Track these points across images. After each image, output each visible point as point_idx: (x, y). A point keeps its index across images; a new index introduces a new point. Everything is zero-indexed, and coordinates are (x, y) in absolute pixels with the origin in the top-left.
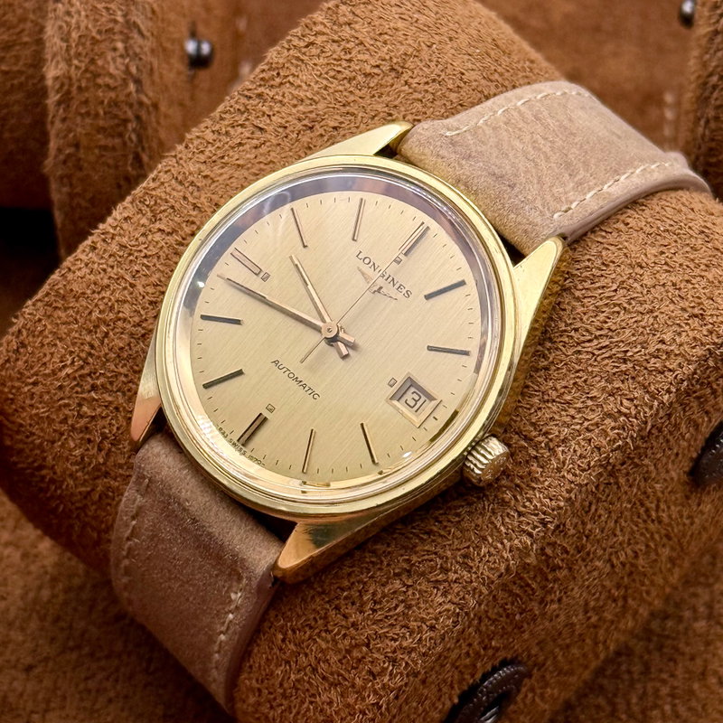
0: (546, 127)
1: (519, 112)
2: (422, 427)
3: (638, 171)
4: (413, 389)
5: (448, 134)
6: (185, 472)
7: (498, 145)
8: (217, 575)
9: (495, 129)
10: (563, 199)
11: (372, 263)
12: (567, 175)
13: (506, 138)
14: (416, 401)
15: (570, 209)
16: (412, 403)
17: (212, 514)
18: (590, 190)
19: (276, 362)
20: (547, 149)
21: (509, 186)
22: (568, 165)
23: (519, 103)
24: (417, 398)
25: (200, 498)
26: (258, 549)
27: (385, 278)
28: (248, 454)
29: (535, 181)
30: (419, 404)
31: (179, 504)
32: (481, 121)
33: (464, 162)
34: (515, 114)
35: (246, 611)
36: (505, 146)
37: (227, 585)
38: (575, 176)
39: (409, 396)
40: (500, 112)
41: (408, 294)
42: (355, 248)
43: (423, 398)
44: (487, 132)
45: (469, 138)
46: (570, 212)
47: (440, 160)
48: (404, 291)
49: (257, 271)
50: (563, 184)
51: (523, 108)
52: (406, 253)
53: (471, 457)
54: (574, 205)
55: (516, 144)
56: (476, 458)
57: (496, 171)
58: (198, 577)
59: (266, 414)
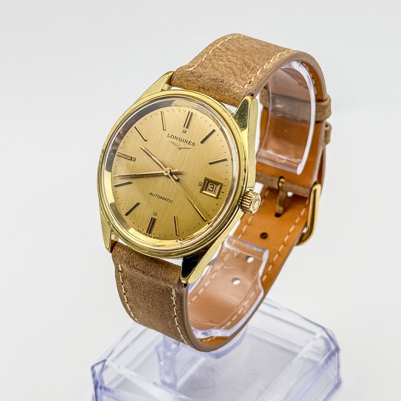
0: (232, 51)
2: (219, 198)
3: (278, 56)
4: (210, 184)
5: (190, 70)
6: (132, 255)
7: (213, 66)
9: (210, 60)
10: (247, 78)
11: (175, 137)
12: (246, 68)
13: (216, 62)
14: (213, 188)
15: (251, 81)
16: (211, 189)
18: (258, 71)
19: (151, 194)
21: (221, 82)
22: (245, 63)
23: (218, 45)
24: (213, 186)
25: (142, 262)
26: (172, 273)
27: (182, 141)
28: (153, 237)
29: (233, 75)
30: (214, 189)
32: (203, 59)
33: (199, 79)
34: (217, 50)
35: (180, 302)
36: (216, 66)
37: (168, 295)
38: (250, 67)
39: (209, 187)
40: (211, 52)
41: (194, 144)
42: (166, 133)
43: (215, 186)
44: (207, 62)
45: (199, 68)
47: (189, 82)
48: (192, 143)
49: (130, 158)
50: (246, 72)
51: (220, 47)
52: (187, 127)
53: (244, 202)
54: (252, 80)
55: (221, 63)
56: (245, 201)
57: (214, 78)
58: (156, 296)
59: (154, 217)
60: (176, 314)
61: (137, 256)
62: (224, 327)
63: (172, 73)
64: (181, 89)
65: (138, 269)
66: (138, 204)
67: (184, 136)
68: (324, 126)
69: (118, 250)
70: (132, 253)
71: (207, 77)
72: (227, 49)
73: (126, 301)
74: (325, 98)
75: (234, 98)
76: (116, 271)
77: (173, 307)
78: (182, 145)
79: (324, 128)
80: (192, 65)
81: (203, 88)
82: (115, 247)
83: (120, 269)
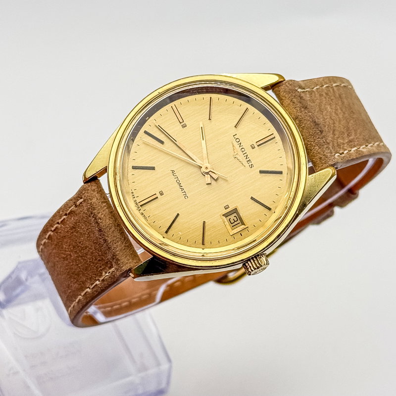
0: (343, 103)
1: (333, 90)
2: (233, 236)
4: (235, 214)
5: (299, 90)
6: (104, 204)
7: (320, 106)
8: (99, 260)
9: (321, 95)
10: (342, 146)
11: (239, 143)
12: (346, 134)
13: (324, 102)
14: (235, 221)
15: (343, 153)
16: (232, 221)
17: (111, 231)
18: (355, 146)
19: (173, 171)
20: (341, 116)
21: (320, 131)
22: (348, 129)
23: (334, 85)
24: (236, 220)
25: (107, 221)
26: (128, 257)
27: (244, 153)
28: (141, 212)
29: (331, 132)
30: (236, 223)
31: (95, 219)
32: (315, 88)
33: (303, 109)
34: (331, 90)
35: (108, 284)
36: (323, 107)
37: (103, 267)
38: (350, 136)
39: (232, 217)
40: (325, 86)
41: (252, 166)
42: (234, 131)
43: (239, 221)
44: (316, 96)
45: (308, 96)
46: (343, 155)
47: (291, 104)
48: (250, 164)
49: (181, 121)
50: (343, 139)
51: (335, 88)
52: (258, 146)
53: (252, 261)
54: (345, 152)
55: (329, 107)
56: (254, 261)
57: (316, 120)
58: (88, 257)
59: (158, 195)
60: (91, 287)
61: (107, 210)
62: (103, 310)
63: (282, 80)
64: (278, 102)
65: (97, 222)
66: (153, 168)
67: (249, 150)
68: (330, 210)
69: (93, 188)
70: (104, 202)
71: (310, 114)
72: (340, 96)
73: (53, 229)
74: (356, 191)
75: (321, 158)
76: (71, 200)
77: (96, 280)
78: (241, 157)
79: (328, 212)
80: (303, 85)
81: (300, 121)
82: (93, 183)
83: (78, 203)
